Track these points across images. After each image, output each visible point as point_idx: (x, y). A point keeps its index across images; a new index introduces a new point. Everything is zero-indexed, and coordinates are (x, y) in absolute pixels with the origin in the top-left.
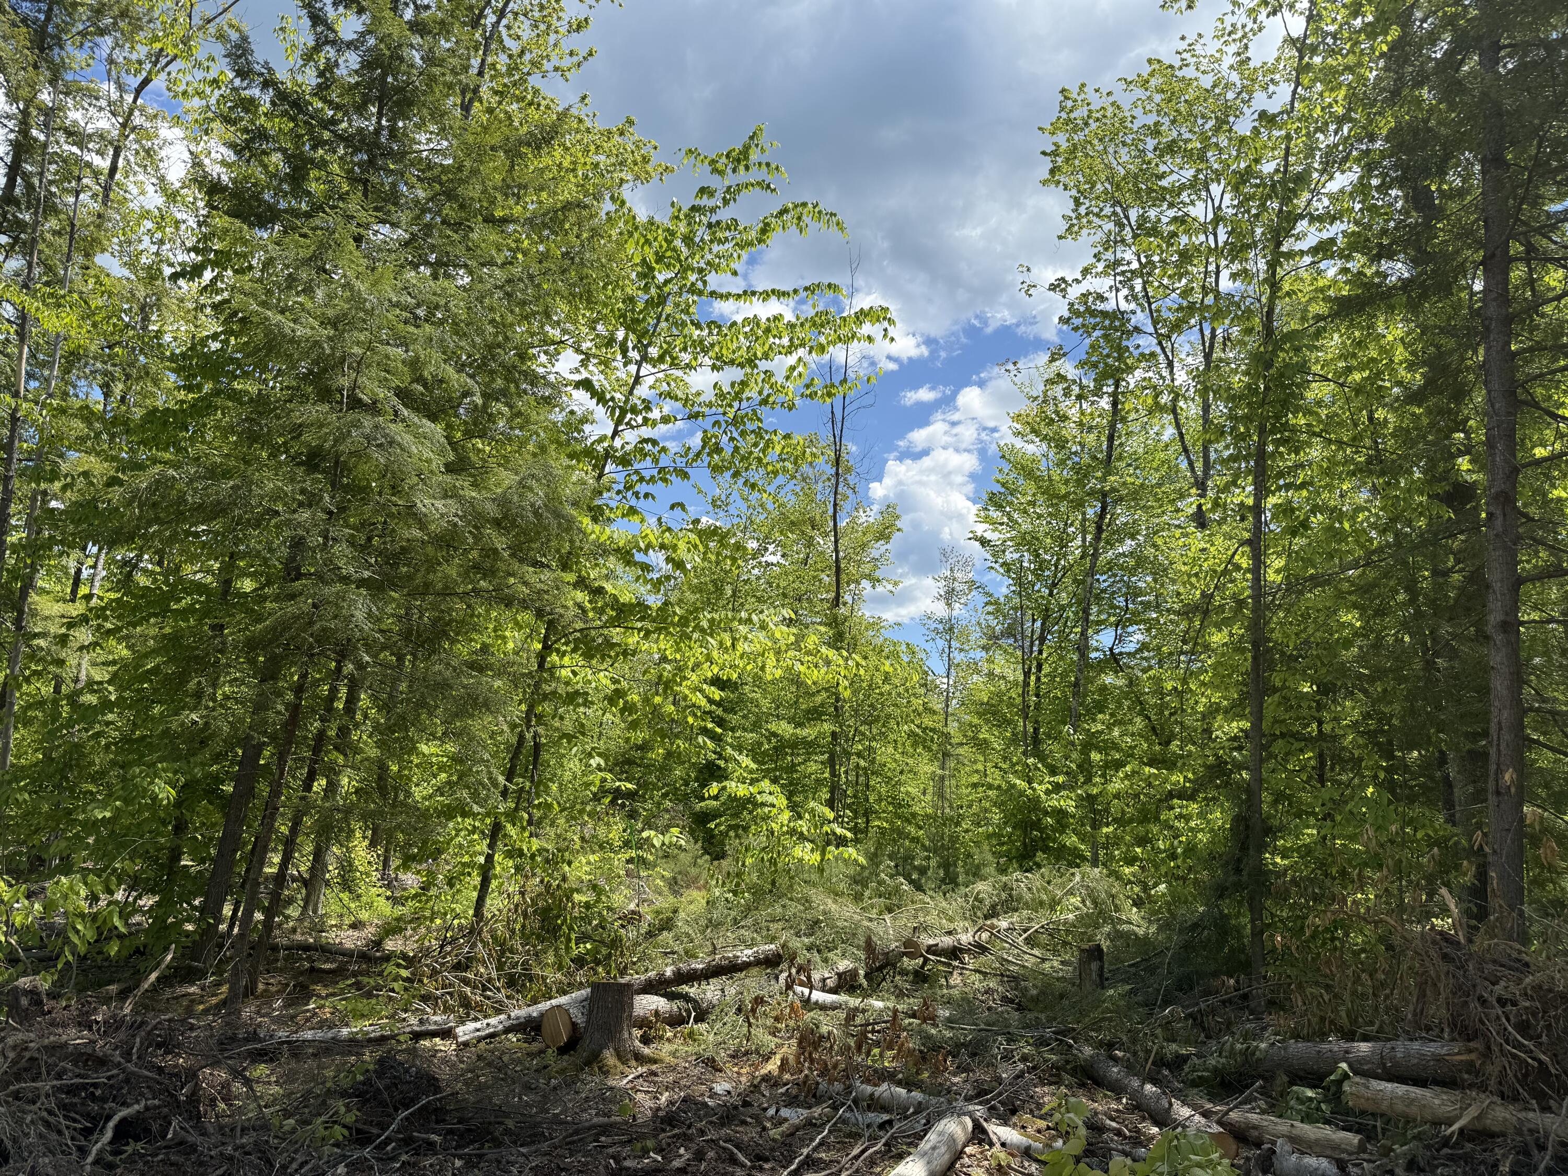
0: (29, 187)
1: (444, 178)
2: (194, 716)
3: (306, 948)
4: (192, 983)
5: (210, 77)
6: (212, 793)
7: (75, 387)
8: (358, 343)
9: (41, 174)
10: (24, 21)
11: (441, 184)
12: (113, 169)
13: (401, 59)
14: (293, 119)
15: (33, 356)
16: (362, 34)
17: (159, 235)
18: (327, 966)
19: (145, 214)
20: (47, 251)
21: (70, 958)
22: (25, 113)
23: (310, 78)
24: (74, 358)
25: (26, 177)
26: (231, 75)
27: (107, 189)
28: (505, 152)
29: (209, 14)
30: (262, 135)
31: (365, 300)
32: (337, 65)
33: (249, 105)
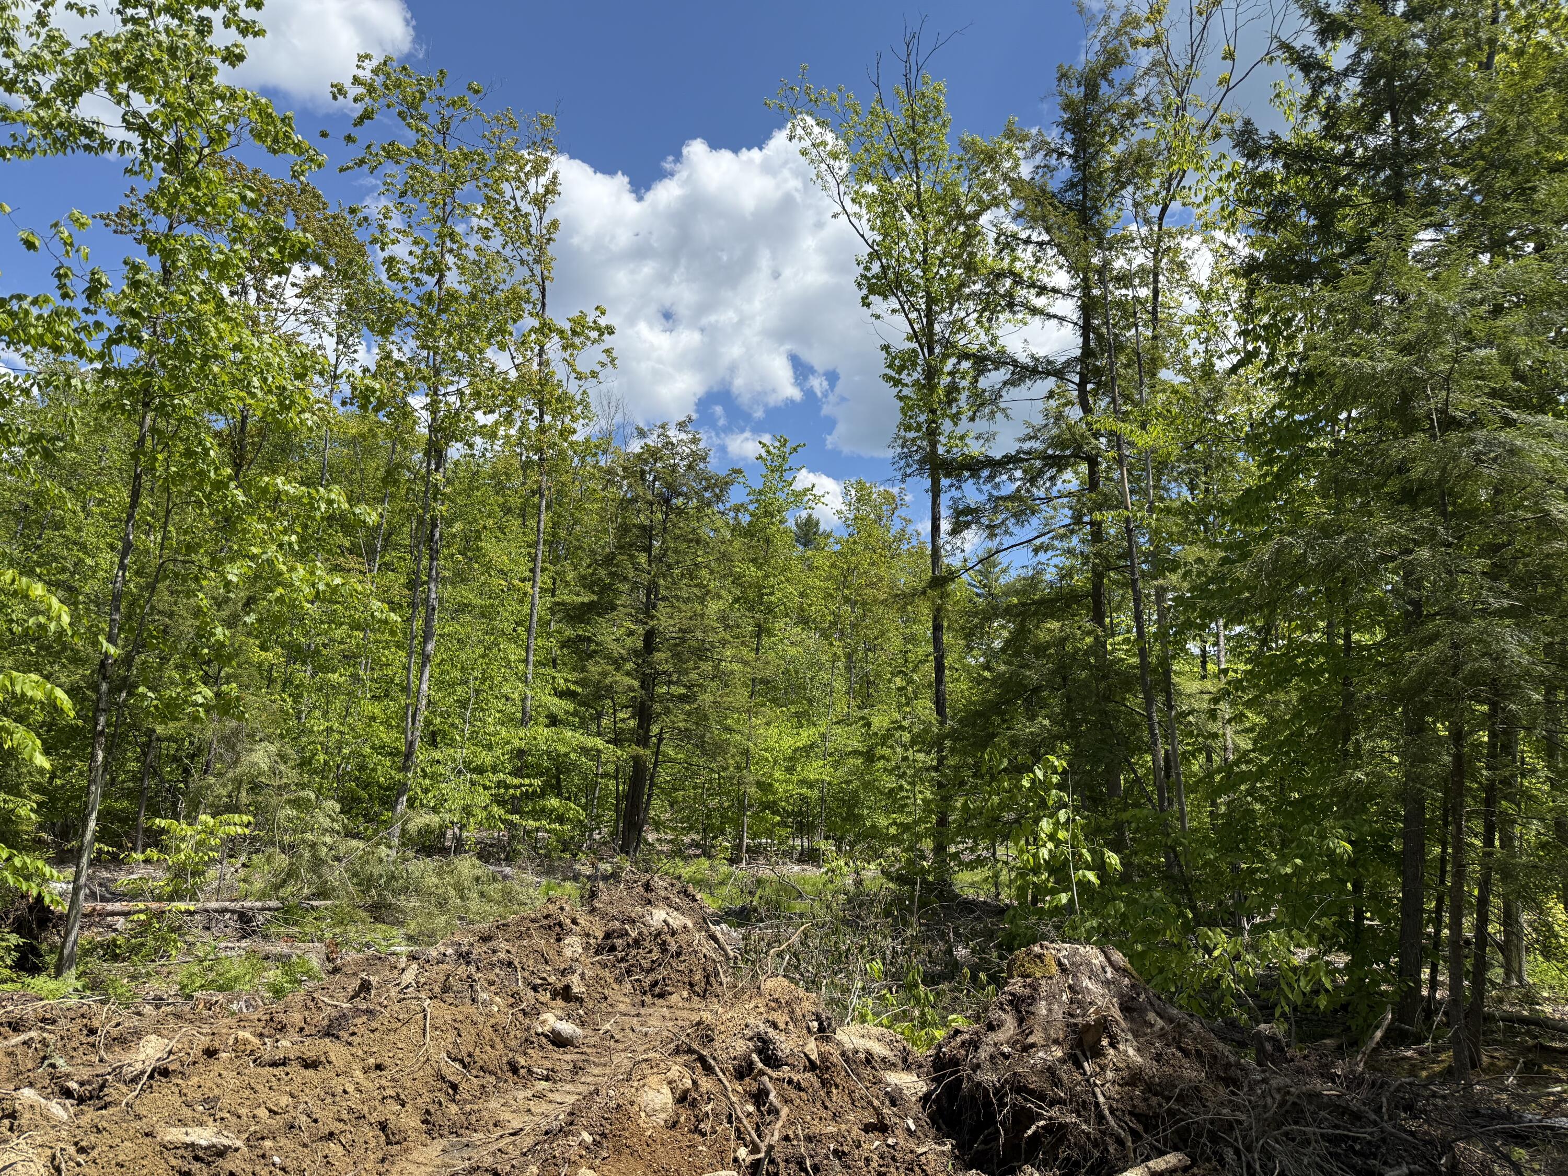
0: (1100, 337)
1: (1486, 150)
2: (1359, 775)
3: (1523, 1021)
4: (1408, 1047)
5: (1224, 173)
6: (1383, 852)
7: (1167, 490)
8: (1443, 358)
9: (1106, 323)
10: (1070, 208)
11: (1483, 158)
12: (1156, 292)
13: (1405, 55)
14: (1308, 172)
15: (1129, 473)
16: (1357, 55)
17: (1204, 335)
18: (1557, 1045)
19: (1189, 320)
20: (1123, 384)
21: (1287, 1009)
22: (1085, 280)
23: (1315, 124)
24: (1162, 466)
25: (1096, 330)
26: (1242, 162)
27: (1154, 313)
28: (1555, 86)
29: (1203, 122)
30: (1283, 201)
31: (1446, 309)
32: (1338, 98)
33: (1265, 180)
